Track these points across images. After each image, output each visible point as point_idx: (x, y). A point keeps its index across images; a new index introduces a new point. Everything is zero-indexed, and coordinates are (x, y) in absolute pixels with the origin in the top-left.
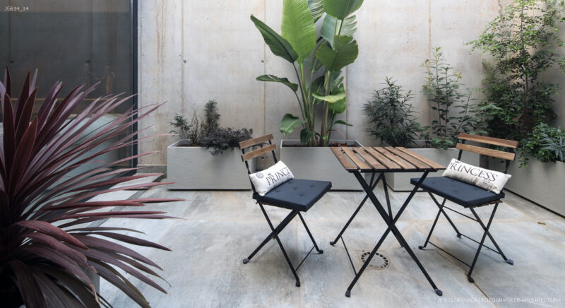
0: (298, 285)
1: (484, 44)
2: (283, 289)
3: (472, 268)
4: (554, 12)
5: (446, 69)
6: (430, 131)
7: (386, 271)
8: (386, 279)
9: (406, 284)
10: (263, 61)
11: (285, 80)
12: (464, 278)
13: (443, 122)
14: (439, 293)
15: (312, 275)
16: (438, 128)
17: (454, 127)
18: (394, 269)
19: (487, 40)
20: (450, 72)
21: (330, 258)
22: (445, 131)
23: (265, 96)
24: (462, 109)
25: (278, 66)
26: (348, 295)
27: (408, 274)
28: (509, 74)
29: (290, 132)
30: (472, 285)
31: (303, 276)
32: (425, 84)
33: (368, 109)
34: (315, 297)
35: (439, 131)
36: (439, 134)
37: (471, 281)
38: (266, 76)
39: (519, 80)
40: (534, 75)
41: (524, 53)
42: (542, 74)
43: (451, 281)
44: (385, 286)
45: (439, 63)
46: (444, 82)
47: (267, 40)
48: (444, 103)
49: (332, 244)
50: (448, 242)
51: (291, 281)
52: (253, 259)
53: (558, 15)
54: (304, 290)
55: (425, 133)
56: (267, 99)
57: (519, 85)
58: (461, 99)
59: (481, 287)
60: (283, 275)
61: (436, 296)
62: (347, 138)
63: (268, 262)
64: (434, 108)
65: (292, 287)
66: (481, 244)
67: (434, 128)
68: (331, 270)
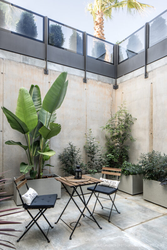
0: (49, 242)
1: (107, 128)
2: (43, 246)
3: (109, 217)
4: (128, 118)
5: (93, 139)
6: (87, 166)
7: (81, 227)
8: (82, 230)
9: (90, 229)
10: (1, 131)
11: (19, 144)
12: (107, 221)
13: (92, 162)
14: (101, 228)
15: (53, 237)
16: (90, 165)
17: (96, 164)
18: (83, 226)
19: (108, 127)
20: (94, 140)
21: (57, 229)
22: (92, 166)
23: (3, 152)
24: (100, 156)
25: (12, 134)
26: (70, 239)
27: (89, 226)
28: (114, 141)
29: (27, 172)
30: (110, 223)
31: (50, 238)
32: (84, 145)
33: (60, 157)
34: (58, 244)
35: (91, 166)
36: (90, 168)
37: (109, 222)
38: (9, 141)
39: (118, 144)
40: (123, 143)
41: (119, 134)
42: (125, 142)
43: (104, 223)
44: (83, 232)
45: (91, 136)
46: (92, 144)
47: (9, 120)
48: (92, 154)
49: (56, 223)
50: (99, 211)
51: (45, 242)
52: (21, 239)
53: (129, 119)
54: (52, 243)
55: (85, 167)
56: (4, 154)
57: (118, 146)
58: (99, 152)
59: (113, 223)
60: (40, 241)
61: (100, 230)
62: (50, 173)
63: (30, 238)
64: (89, 156)
65: (46, 243)
66: (112, 209)
67: (89, 165)
68: (60, 233)
